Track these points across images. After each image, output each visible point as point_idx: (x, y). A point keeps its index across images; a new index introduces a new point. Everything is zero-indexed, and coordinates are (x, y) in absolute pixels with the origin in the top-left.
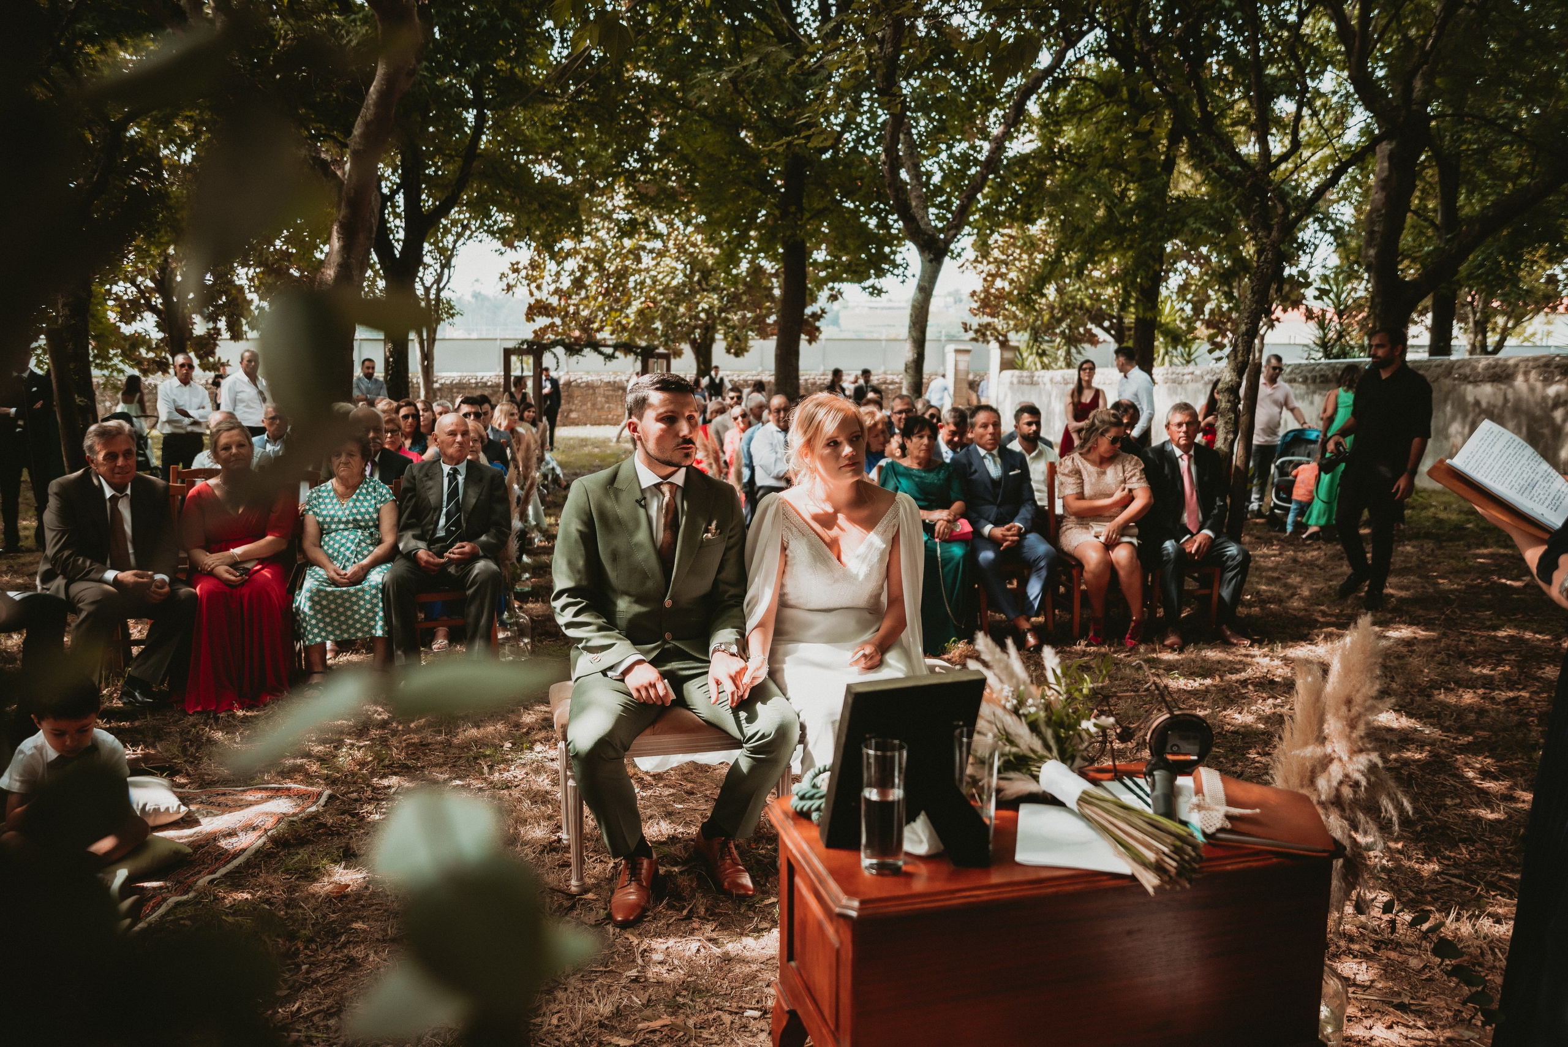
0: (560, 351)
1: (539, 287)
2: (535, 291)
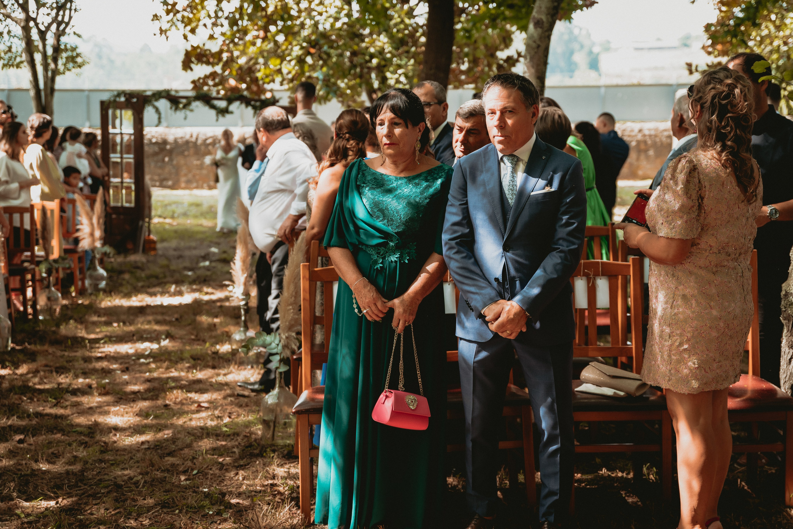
0: (164, 104)
2: (190, 36)
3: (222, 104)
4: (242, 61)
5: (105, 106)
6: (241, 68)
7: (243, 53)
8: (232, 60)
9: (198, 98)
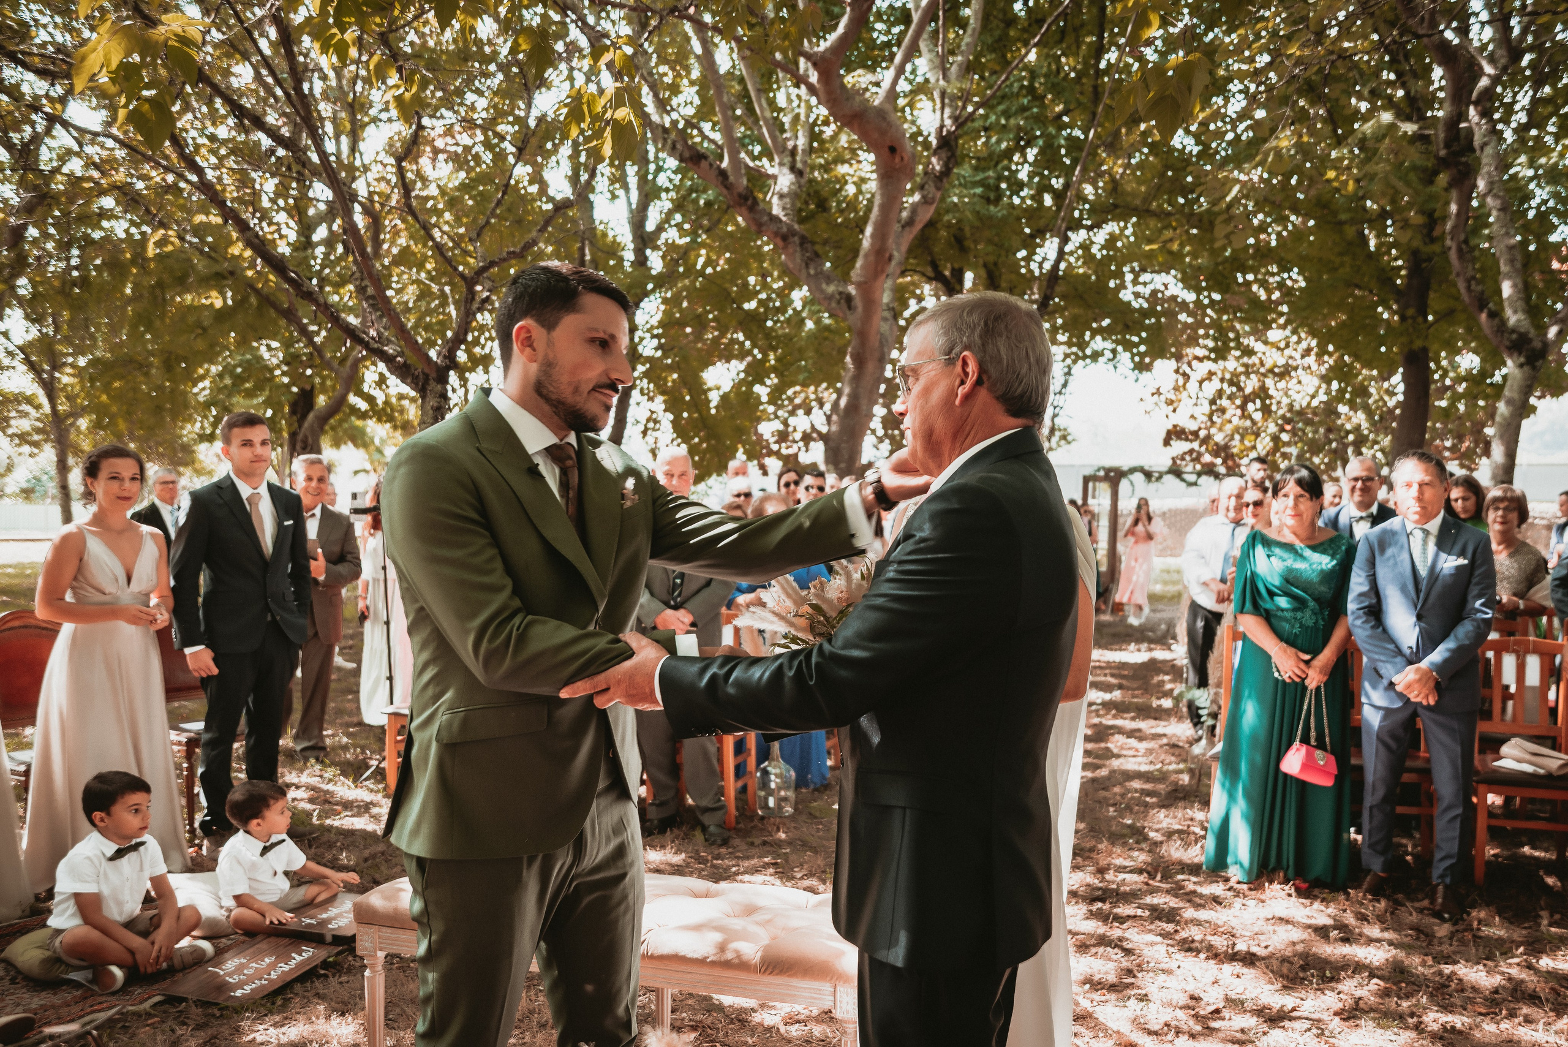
0: (1138, 477)
1: (1174, 411)
2: (1171, 415)
3: (1192, 478)
4: (1219, 438)
5: (1086, 480)
6: (1216, 444)
7: (1220, 430)
8: (1208, 437)
9: (1170, 472)
